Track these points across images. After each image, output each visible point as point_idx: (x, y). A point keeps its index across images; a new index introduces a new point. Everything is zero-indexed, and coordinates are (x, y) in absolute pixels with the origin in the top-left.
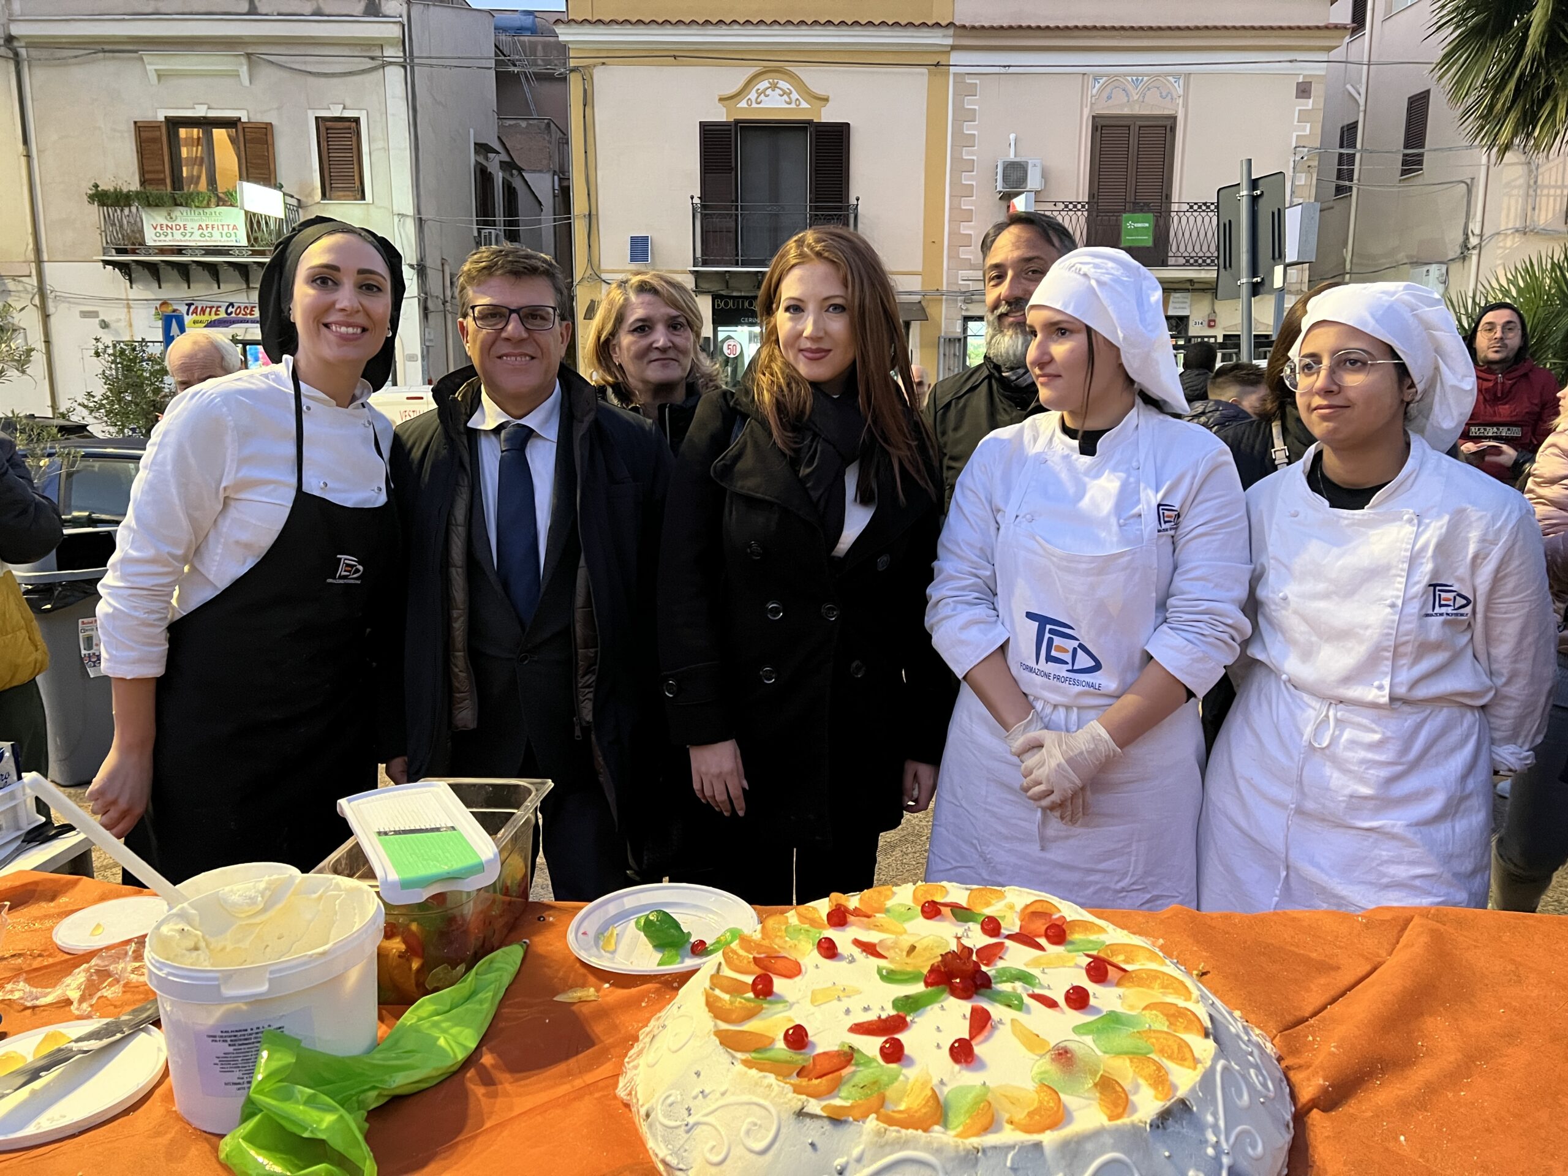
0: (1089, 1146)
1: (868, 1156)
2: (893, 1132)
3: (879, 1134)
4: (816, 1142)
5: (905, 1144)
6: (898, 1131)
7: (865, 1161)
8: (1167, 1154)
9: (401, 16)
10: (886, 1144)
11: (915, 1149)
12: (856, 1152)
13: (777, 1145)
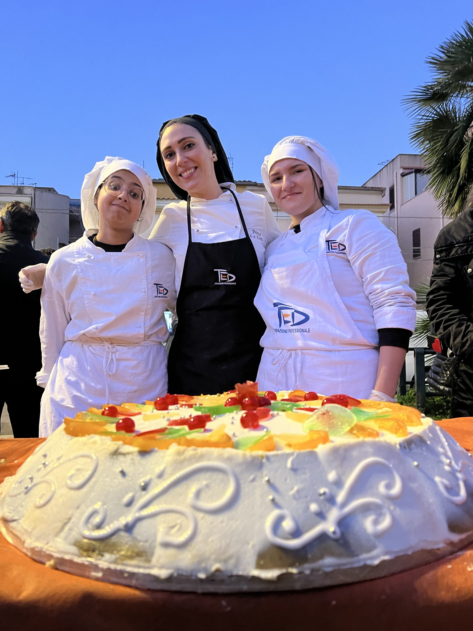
0: (355, 453)
1: (169, 471)
2: (190, 451)
3: (179, 453)
4: (125, 470)
5: (201, 457)
6: (195, 450)
7: (165, 476)
8: (416, 463)
9: (31, 194)
10: (184, 460)
11: (209, 460)
12: (158, 470)
13: (93, 479)
